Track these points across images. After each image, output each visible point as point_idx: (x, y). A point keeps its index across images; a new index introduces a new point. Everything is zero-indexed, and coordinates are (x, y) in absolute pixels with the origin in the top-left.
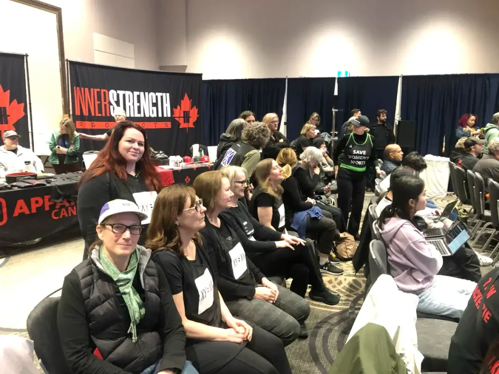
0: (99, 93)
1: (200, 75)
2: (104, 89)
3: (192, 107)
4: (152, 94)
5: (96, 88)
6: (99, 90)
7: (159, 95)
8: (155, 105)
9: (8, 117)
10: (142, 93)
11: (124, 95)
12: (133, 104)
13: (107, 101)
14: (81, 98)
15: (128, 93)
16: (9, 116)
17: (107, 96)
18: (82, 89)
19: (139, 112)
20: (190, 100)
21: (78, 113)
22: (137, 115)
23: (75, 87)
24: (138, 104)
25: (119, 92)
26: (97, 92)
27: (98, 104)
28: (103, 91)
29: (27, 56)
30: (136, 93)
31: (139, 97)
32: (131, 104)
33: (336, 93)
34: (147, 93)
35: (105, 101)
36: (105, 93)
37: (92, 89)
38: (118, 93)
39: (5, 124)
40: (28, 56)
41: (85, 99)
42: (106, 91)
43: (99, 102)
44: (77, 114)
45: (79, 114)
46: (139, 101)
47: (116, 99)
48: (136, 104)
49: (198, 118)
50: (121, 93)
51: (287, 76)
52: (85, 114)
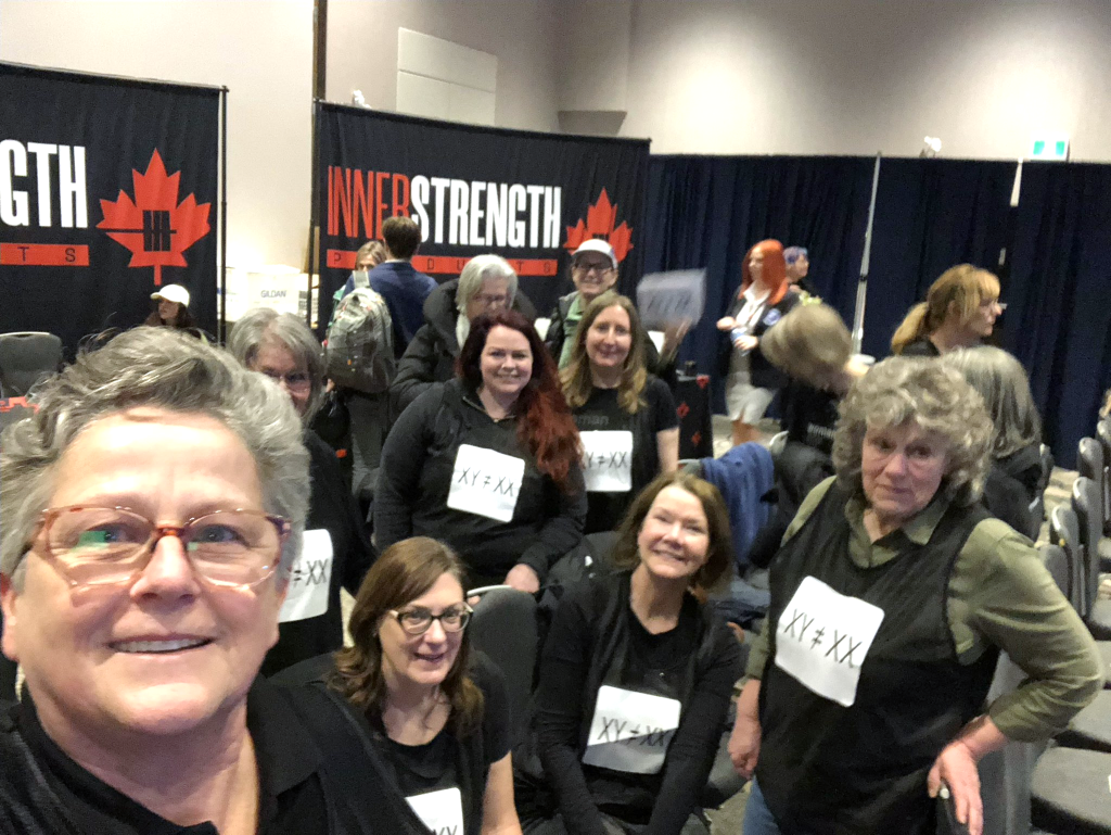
0: (387, 184)
1: (645, 144)
2: (401, 173)
3: (617, 224)
4: (518, 188)
5: (381, 170)
6: (387, 175)
7: (535, 191)
8: (524, 216)
9: (172, 235)
10: (492, 187)
11: (447, 192)
12: (469, 213)
13: (406, 203)
14: (343, 194)
15: (458, 185)
16: (174, 232)
17: (405, 190)
18: (348, 171)
19: (482, 233)
20: (612, 206)
21: (333, 230)
22: (476, 241)
23: (330, 167)
24: (481, 214)
25: (435, 181)
26: (384, 180)
27: (383, 210)
28: (396, 177)
29: (225, 91)
30: (478, 186)
31: (483, 196)
32: (463, 212)
33: (1015, 200)
34: (504, 187)
35: (400, 202)
36: (400, 183)
37: (371, 173)
38: (433, 184)
39: (163, 250)
40: (228, 91)
41: (352, 195)
42: (405, 179)
43: (385, 206)
44: (330, 232)
45: (336, 233)
46: (483, 205)
47: (426, 200)
48: (477, 214)
49: (628, 253)
50: (440, 183)
51: (879, 153)
52: (349, 233)
